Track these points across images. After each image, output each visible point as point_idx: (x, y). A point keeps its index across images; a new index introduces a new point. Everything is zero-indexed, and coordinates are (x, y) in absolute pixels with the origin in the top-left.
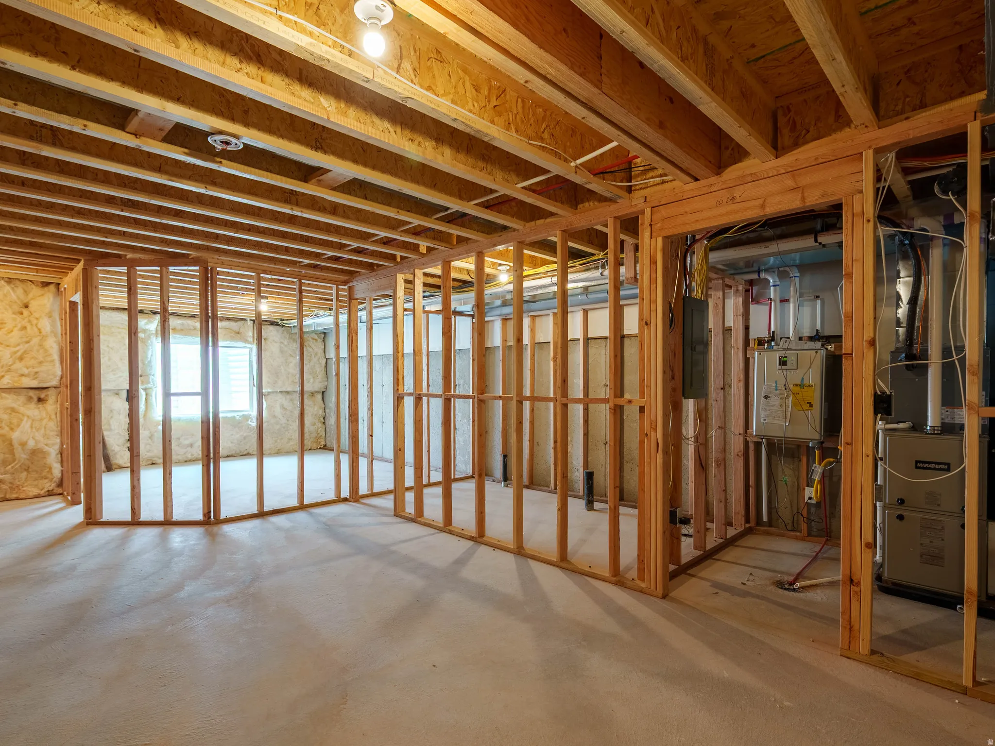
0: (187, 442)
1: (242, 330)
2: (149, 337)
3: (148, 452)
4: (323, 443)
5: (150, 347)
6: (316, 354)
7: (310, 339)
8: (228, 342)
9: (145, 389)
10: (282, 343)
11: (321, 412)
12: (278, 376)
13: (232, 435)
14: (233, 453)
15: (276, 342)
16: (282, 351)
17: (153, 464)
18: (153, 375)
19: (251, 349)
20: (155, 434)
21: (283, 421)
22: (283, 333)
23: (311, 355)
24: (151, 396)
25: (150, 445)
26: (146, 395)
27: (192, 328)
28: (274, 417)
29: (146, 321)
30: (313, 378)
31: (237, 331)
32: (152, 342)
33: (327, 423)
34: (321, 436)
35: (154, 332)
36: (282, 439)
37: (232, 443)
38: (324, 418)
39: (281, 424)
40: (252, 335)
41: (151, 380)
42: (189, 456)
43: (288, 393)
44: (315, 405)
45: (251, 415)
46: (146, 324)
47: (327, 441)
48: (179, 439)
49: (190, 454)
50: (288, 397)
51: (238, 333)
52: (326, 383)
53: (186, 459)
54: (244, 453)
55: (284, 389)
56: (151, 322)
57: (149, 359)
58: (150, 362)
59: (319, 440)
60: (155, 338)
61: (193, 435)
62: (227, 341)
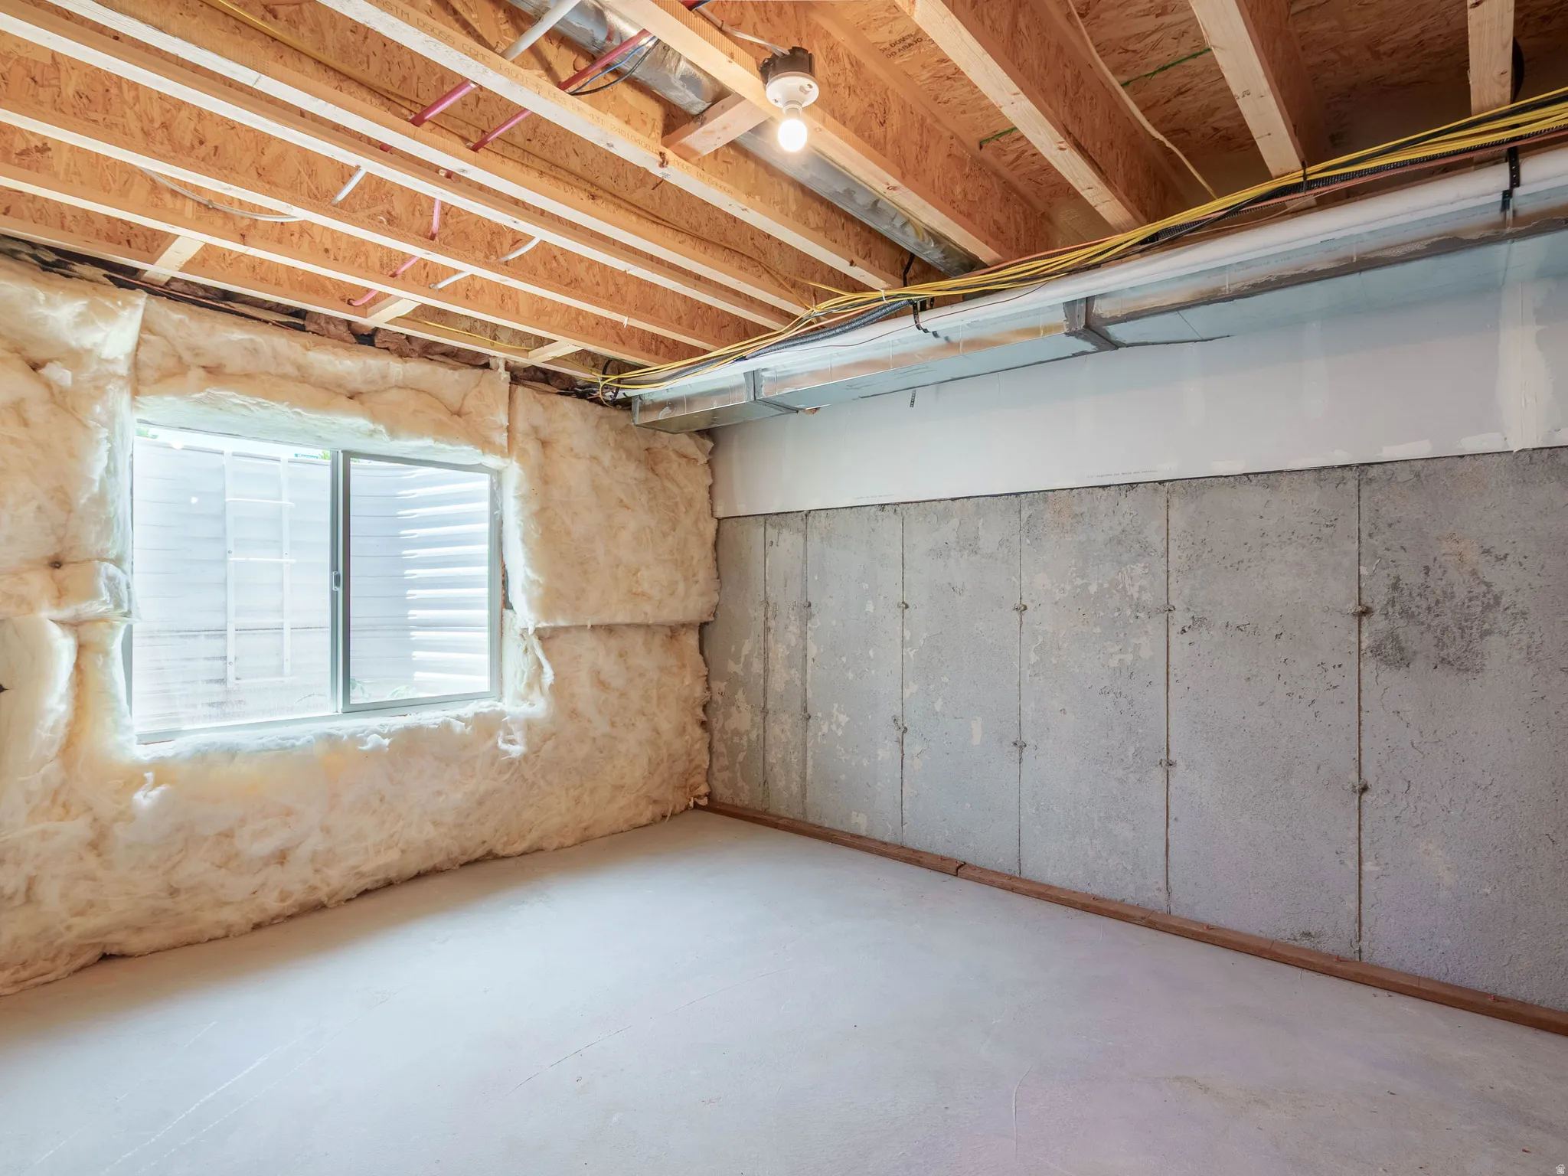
0: (267, 846)
1: (470, 404)
2: (98, 389)
3: (81, 913)
4: (703, 789)
5: (104, 433)
6: (690, 503)
7: (673, 456)
8: (428, 442)
9: (73, 625)
10: (594, 458)
11: (699, 691)
12: (585, 572)
13: (439, 793)
14: (438, 859)
15: (577, 457)
16: (596, 489)
17: (105, 957)
18: (118, 562)
19: (497, 476)
20: (118, 830)
21: (601, 727)
22: (597, 427)
23: (676, 504)
24: (106, 653)
25: (94, 879)
26: (81, 648)
27: (290, 370)
28: (574, 714)
29: (78, 305)
30: (686, 579)
31: (457, 406)
32: (112, 415)
33: (716, 725)
34: (698, 767)
35: (123, 369)
36: (593, 791)
37: (436, 824)
38: (705, 708)
39: (594, 739)
40: (506, 423)
41: (102, 583)
42: (272, 903)
43: (610, 629)
44: (684, 666)
45: (502, 714)
46: (83, 321)
47: (715, 783)
48: (228, 835)
49: (275, 894)
50: (614, 643)
51: (459, 414)
52: (716, 598)
53: (256, 918)
54: (476, 855)
55: (605, 618)
56: (110, 315)
57: (96, 489)
58: (101, 500)
59: (691, 781)
60: (126, 397)
61: (289, 813)
62: (421, 435)
